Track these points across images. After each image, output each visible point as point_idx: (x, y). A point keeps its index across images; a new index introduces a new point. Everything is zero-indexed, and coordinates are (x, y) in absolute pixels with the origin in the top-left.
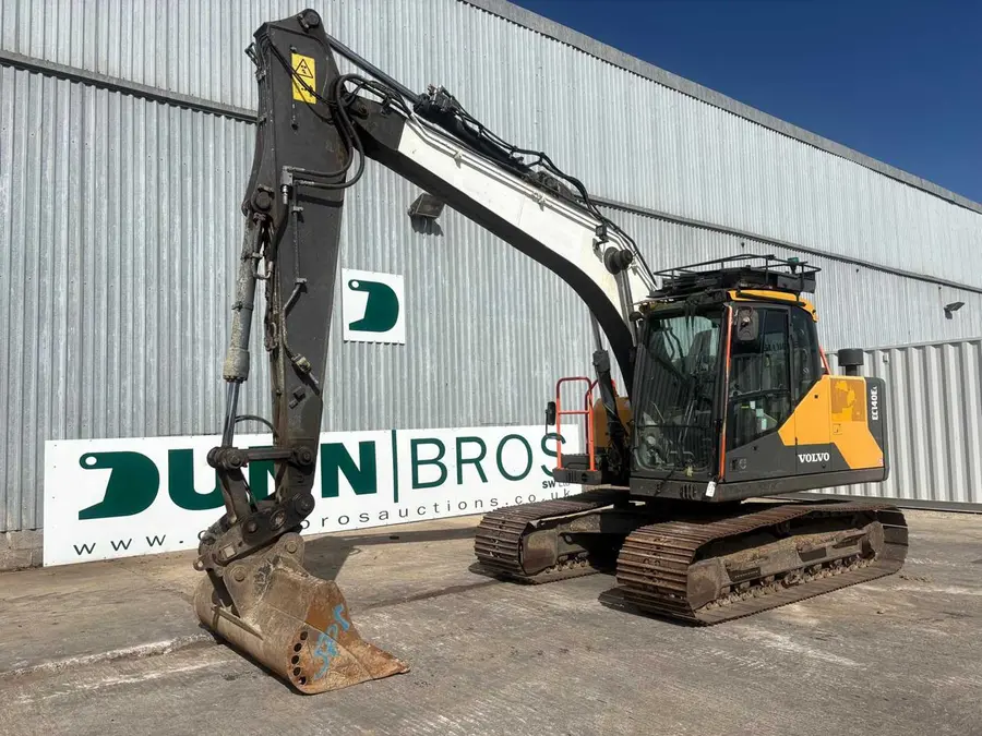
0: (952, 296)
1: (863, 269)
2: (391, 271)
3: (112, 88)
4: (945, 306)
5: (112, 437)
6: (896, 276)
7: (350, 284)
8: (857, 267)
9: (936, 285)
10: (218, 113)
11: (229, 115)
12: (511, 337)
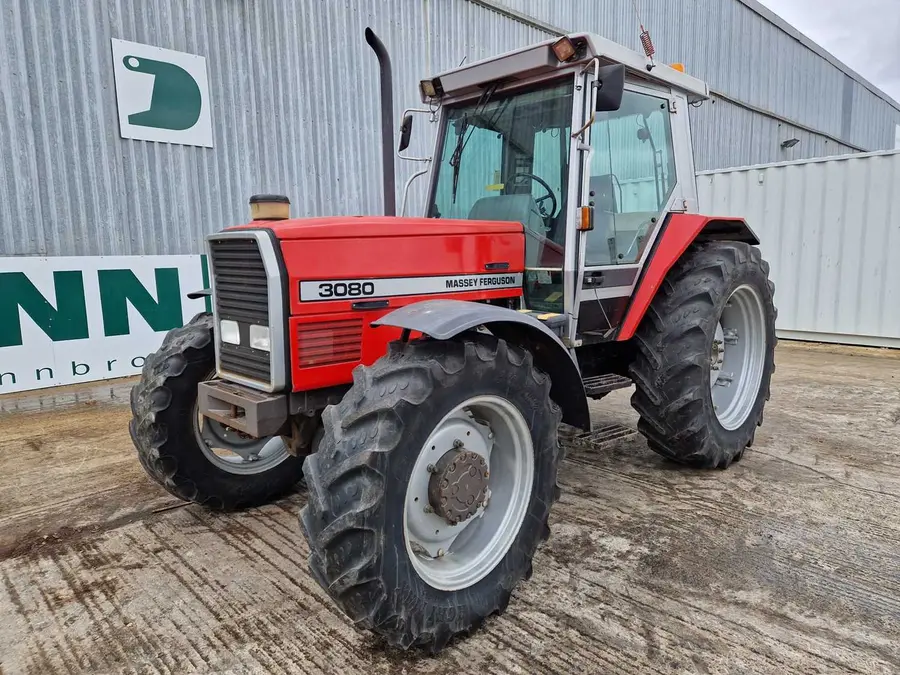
0: (792, 134)
1: (718, 100)
2: (189, 50)
4: (782, 142)
6: (745, 111)
7: (126, 60)
8: (713, 97)
9: (778, 123)
12: (355, 149)
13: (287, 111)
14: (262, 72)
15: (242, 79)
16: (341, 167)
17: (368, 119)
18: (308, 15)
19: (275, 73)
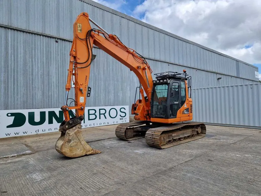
0: (220, 76)
1: (198, 70)
3: (14, 30)
4: (217, 78)
5: (15, 109)
6: (206, 72)
8: (196, 70)
9: (216, 74)
10: (40, 35)
11: (43, 36)
12: (113, 86)
13: (100, 80)
14: (96, 73)
15: (93, 75)
16: (110, 90)
17: (116, 80)
18: (105, 63)
19: (98, 74)
